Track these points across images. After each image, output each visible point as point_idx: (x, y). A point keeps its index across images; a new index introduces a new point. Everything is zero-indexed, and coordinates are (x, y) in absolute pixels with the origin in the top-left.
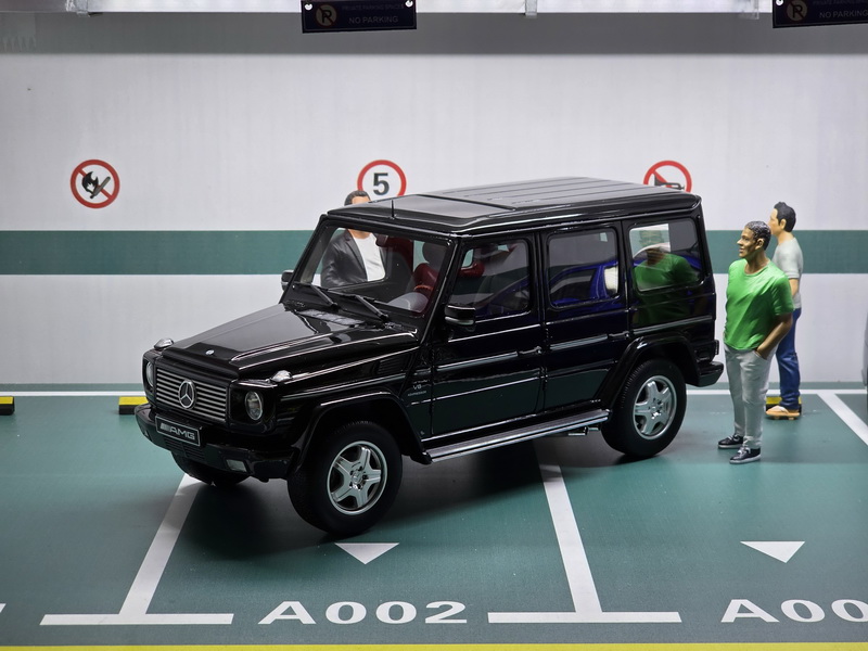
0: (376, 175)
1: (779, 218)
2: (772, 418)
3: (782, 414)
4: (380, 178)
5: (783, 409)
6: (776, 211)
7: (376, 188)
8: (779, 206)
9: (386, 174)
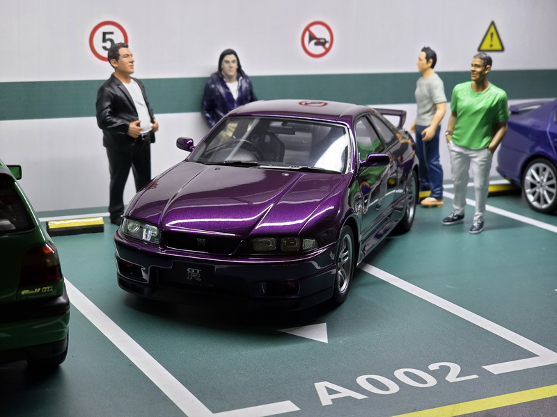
0: (104, 34)
1: (428, 58)
2: (426, 207)
3: (434, 203)
4: (108, 36)
5: (433, 199)
6: (424, 55)
7: (104, 44)
8: (425, 50)
9: (112, 33)
